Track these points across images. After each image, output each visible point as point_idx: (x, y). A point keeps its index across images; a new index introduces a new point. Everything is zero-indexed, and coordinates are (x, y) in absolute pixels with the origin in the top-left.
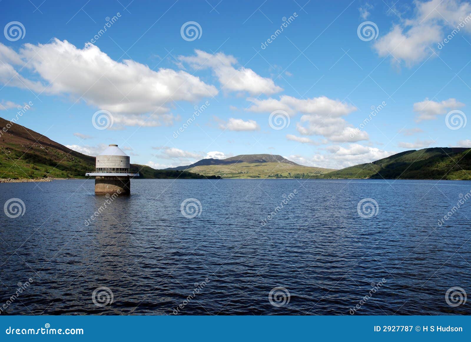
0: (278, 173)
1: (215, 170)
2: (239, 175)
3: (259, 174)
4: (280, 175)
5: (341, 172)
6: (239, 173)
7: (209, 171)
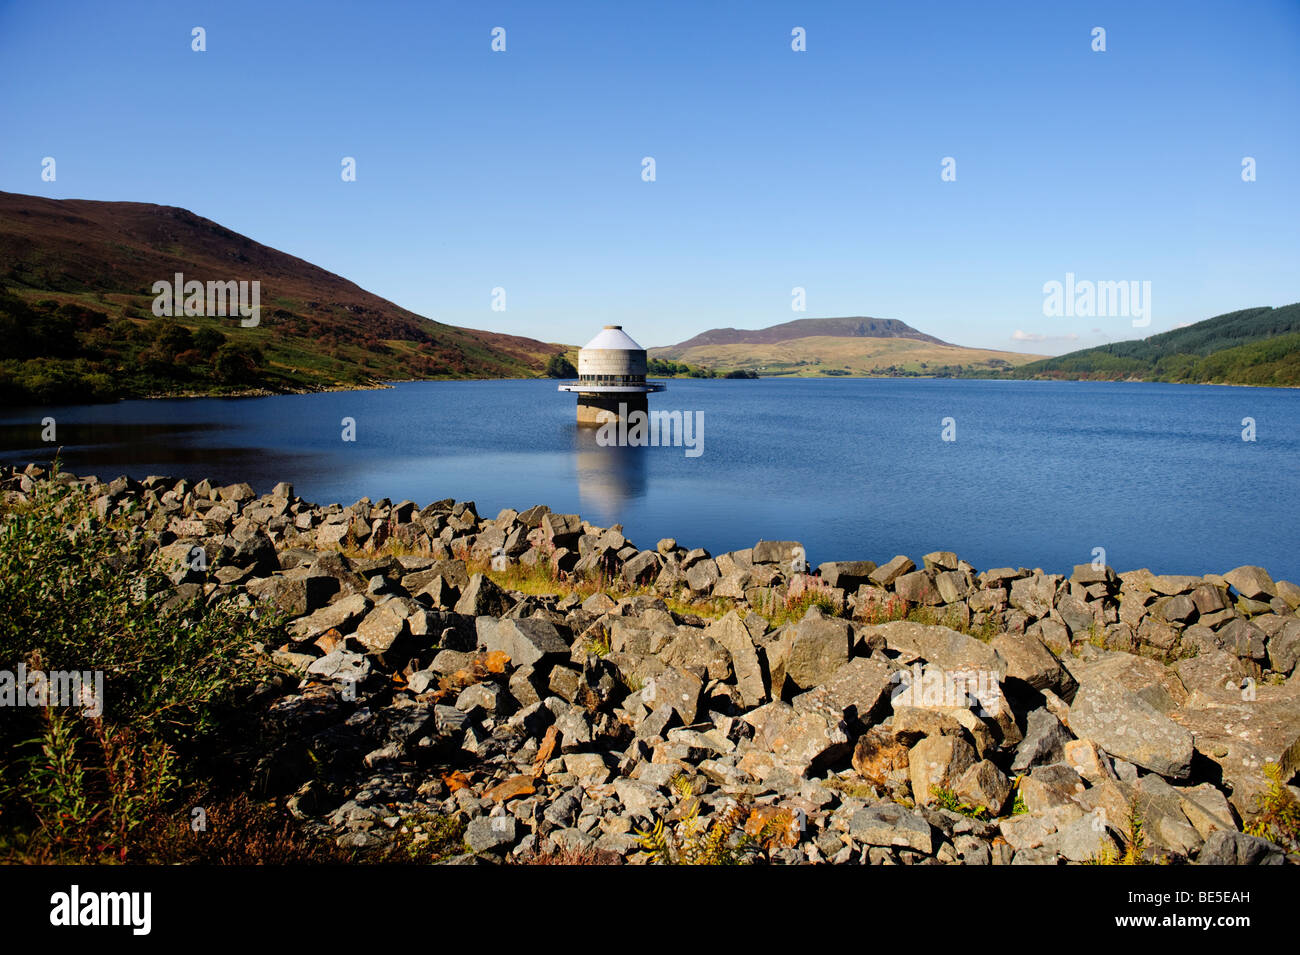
0: (894, 364)
1: (739, 357)
2: (796, 369)
3: (847, 367)
4: (901, 369)
5: (1061, 361)
6: (797, 364)
7: (723, 358)
